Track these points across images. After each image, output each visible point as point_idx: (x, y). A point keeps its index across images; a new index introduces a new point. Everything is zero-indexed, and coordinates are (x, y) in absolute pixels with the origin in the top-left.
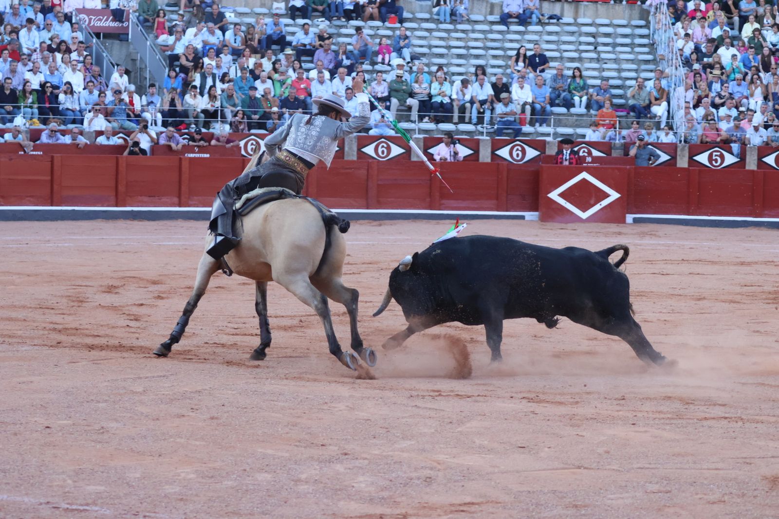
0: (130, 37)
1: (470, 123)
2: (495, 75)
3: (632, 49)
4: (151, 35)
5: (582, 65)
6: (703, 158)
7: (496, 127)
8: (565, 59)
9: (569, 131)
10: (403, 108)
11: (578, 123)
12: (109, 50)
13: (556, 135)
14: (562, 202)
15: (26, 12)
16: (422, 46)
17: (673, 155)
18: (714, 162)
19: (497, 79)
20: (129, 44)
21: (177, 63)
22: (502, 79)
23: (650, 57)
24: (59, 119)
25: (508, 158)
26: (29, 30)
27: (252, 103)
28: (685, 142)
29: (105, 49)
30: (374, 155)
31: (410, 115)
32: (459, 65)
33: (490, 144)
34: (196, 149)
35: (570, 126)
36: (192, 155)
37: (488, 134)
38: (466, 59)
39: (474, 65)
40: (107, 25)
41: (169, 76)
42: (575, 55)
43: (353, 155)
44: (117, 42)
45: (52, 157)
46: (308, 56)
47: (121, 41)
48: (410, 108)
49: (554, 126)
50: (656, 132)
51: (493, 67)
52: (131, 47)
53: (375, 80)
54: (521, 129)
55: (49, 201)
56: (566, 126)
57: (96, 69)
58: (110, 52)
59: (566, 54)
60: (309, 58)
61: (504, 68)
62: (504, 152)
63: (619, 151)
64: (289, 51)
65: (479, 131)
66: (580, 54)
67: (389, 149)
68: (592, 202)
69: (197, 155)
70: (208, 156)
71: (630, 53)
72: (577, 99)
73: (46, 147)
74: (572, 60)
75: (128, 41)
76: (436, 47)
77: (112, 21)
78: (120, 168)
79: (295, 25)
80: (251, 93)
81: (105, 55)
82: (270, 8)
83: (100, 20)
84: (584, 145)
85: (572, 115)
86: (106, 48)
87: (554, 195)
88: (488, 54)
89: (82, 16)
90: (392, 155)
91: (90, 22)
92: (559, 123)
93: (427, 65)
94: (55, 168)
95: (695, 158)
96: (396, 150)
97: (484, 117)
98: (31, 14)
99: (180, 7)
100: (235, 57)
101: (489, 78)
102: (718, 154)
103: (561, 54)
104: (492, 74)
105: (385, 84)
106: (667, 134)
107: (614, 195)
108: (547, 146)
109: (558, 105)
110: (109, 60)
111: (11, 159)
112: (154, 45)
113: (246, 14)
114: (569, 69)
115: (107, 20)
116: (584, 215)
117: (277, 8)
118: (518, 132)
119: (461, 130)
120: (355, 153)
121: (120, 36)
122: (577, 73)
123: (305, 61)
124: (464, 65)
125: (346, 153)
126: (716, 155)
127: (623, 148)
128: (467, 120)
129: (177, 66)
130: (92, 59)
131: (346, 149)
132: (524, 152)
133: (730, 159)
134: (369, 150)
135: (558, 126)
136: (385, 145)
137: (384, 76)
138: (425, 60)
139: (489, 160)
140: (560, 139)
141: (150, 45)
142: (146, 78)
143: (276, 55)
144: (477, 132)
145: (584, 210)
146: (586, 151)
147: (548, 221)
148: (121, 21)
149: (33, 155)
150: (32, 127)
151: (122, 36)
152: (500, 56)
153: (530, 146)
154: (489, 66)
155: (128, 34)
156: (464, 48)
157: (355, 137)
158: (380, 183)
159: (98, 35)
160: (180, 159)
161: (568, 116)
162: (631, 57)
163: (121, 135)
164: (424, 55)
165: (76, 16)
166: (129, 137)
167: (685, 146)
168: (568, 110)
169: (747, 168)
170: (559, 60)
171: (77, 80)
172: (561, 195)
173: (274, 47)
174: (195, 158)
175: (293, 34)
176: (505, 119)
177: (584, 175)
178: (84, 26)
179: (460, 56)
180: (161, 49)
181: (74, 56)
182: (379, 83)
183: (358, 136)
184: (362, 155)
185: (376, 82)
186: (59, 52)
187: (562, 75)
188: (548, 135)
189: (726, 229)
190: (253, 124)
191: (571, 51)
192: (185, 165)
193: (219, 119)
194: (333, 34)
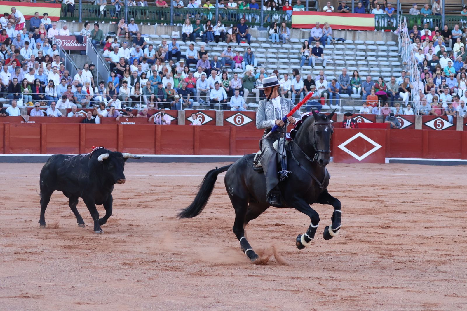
0: (87, 52)
2: (306, 74)
3: (388, 58)
4: (100, 52)
5: (358, 68)
6: (431, 124)
7: (306, 106)
8: (348, 65)
9: (350, 108)
10: (251, 94)
11: (355, 103)
12: (75, 60)
13: (342, 110)
14: (346, 150)
15: (25, 38)
16: (262, 58)
17: (413, 122)
18: (437, 126)
19: (308, 77)
20: (86, 57)
21: (115, 68)
22: (311, 77)
23: (398, 64)
24: (45, 102)
26: (27, 48)
27: (160, 91)
28: (420, 114)
29: (72, 60)
30: (233, 123)
31: (255, 99)
32: (284, 69)
34: (127, 120)
35: (351, 105)
36: (125, 123)
37: (302, 110)
38: (288, 65)
39: (292, 69)
40: (73, 45)
41: (111, 76)
42: (354, 62)
43: (221, 123)
44: (79, 56)
45: (41, 125)
46: (194, 63)
47: (82, 55)
48: (255, 95)
49: (341, 105)
50: (402, 109)
51: (305, 70)
52: (88, 58)
53: (234, 78)
54: (322, 107)
55: (39, 151)
56: (348, 105)
57: (67, 72)
58: (75, 61)
59: (348, 62)
60: (194, 65)
61: (311, 70)
63: (380, 119)
64: (182, 61)
66: (356, 62)
67: (242, 119)
68: (365, 150)
69: (128, 123)
70: (134, 123)
71: (386, 61)
72: (354, 89)
73: (37, 119)
74: (352, 65)
75: (86, 55)
76: (270, 58)
77: (76, 43)
78: (82, 131)
79: (186, 45)
80: (160, 86)
81: (72, 63)
82: (171, 35)
83: (69, 42)
84: (359, 116)
85: (352, 98)
86: (72, 58)
87: (342, 147)
89: (58, 40)
90: (244, 123)
91: (63, 44)
92: (344, 104)
93: (266, 69)
94: (43, 131)
95: (426, 124)
96: (247, 120)
97: (299, 100)
98: (27, 39)
99: (116, 34)
100: (150, 64)
101: (302, 76)
102: (440, 121)
103: (345, 62)
104: (304, 74)
105: (239, 80)
106: (409, 110)
107: (378, 146)
108: (337, 117)
109: (344, 93)
110: (75, 66)
111: (16, 126)
112: (101, 57)
113: (156, 38)
114: (350, 71)
115: (73, 42)
116: (360, 159)
117: (175, 35)
118: (320, 109)
120: (222, 122)
121: (81, 52)
122: (356, 74)
123: (191, 67)
124: (287, 69)
125: (217, 122)
126: (438, 122)
127: (383, 118)
129: (115, 70)
130: (64, 66)
131: (217, 119)
133: (447, 125)
134: (231, 120)
135: (344, 105)
136: (240, 117)
137: (239, 75)
138: (263, 66)
140: (345, 113)
141: (99, 57)
142: (97, 77)
143: (174, 63)
145: (360, 155)
146: (361, 120)
147: (338, 162)
148: (81, 43)
149: (29, 123)
150: (29, 107)
151: (82, 52)
154: (302, 69)
155: (86, 51)
156: (287, 58)
157: (222, 112)
158: (237, 139)
159: (68, 52)
160: (118, 126)
161: (350, 99)
162: (387, 63)
163: (82, 111)
164: (263, 63)
165: (55, 40)
166: (87, 112)
167: (420, 117)
168: (350, 96)
169: (457, 130)
170: (344, 65)
171: (56, 78)
172: (346, 146)
173: (173, 58)
174: (126, 125)
175: (185, 50)
176: (312, 101)
177: (360, 134)
178: (59, 46)
179: (284, 63)
180: (106, 60)
181: (54, 64)
182: (236, 80)
183: (224, 111)
184: (226, 123)
185: (234, 79)
186: (45, 62)
187: (346, 75)
188: (338, 110)
189: (445, 166)
190: (161, 104)
191: (351, 60)
192: (121, 129)
193: (141, 101)
194: (208, 50)
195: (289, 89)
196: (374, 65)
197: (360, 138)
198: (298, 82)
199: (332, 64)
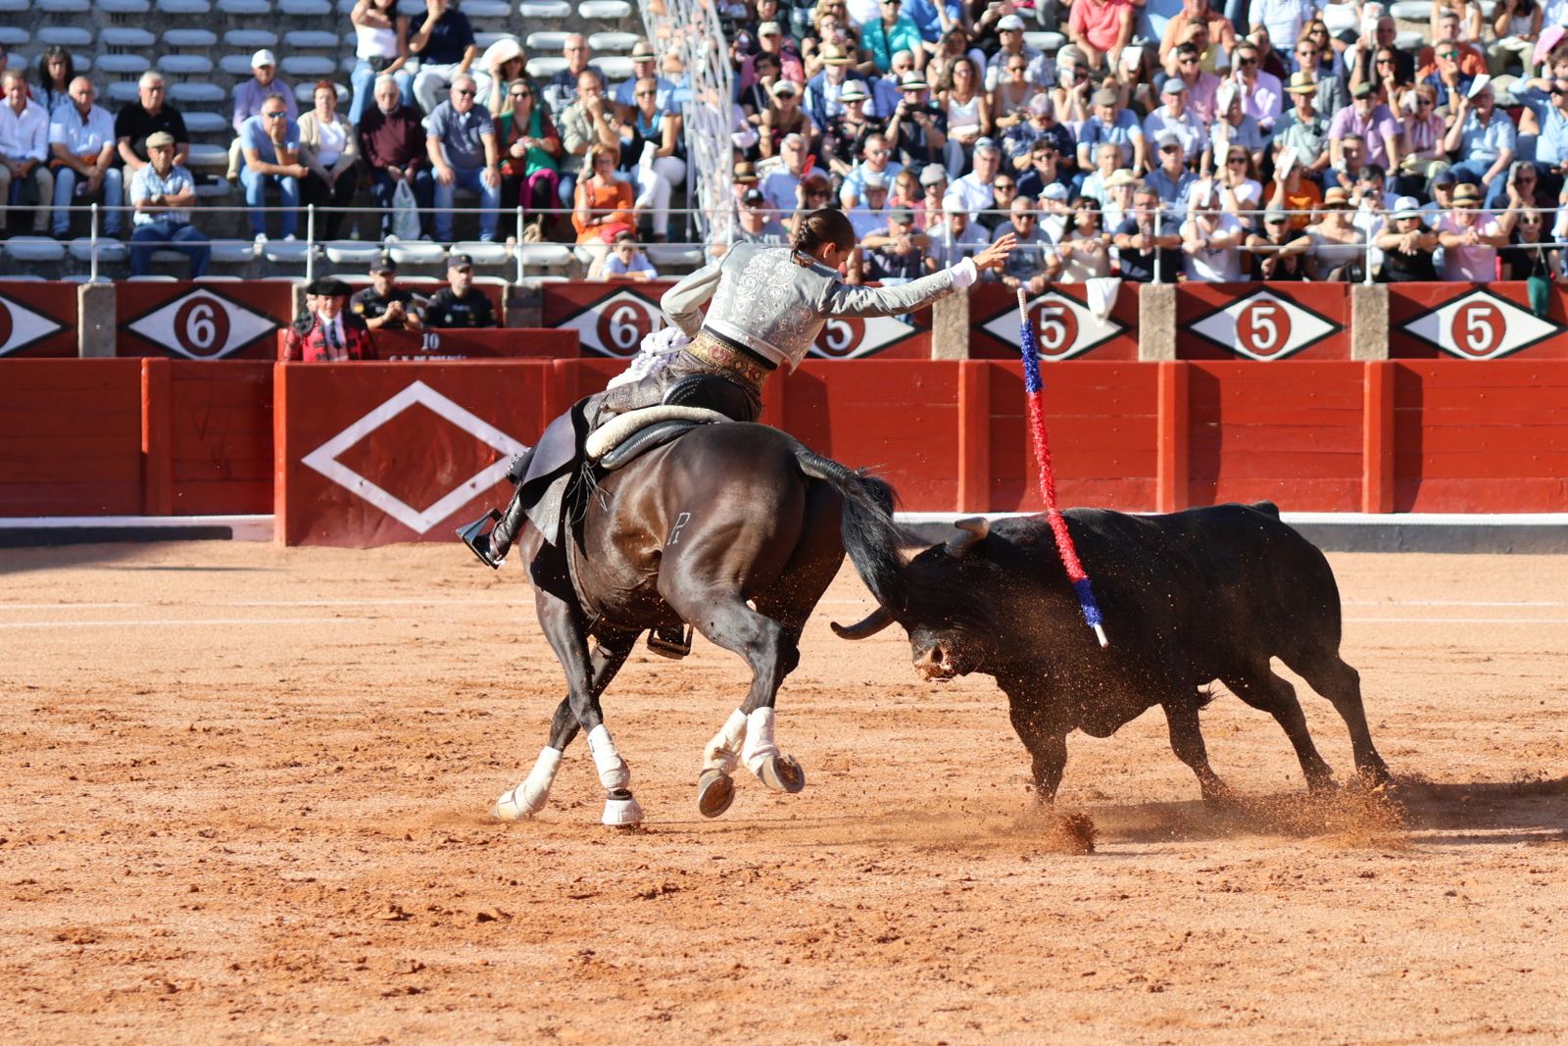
1: (49, 233)
7: (128, 244)
14: (347, 479)
18: (830, 340)
25: (171, 340)
33: (114, 301)
37: (105, 267)
39: (53, 46)
49: (316, 238)
51: (116, 50)
54: (208, 248)
56: (354, 236)
61: (151, 52)
62: (158, 326)
63: (530, 310)
65: (75, 258)
68: (444, 477)
87: (323, 460)
88: (96, 9)
104: (112, 73)
107: (514, 454)
108: (296, 301)
116: (420, 521)
118: (200, 261)
119: (17, 255)
124: (20, 45)
127: (539, 301)
128: (41, 224)
132: (222, 322)
133: (882, 329)
139: (109, 353)
144: (71, 263)
145: (420, 503)
152: (136, 15)
153: (242, 304)
154: (103, 48)
169: (935, 356)
172: (345, 458)
176: (160, 218)
177: (419, 393)
188: (298, 268)
195: (40, 154)
196: (490, 18)
197: (418, 410)
198: (85, 122)
199: (264, 16)
